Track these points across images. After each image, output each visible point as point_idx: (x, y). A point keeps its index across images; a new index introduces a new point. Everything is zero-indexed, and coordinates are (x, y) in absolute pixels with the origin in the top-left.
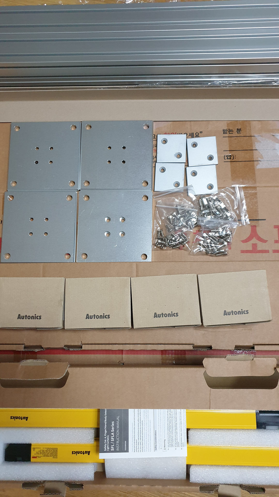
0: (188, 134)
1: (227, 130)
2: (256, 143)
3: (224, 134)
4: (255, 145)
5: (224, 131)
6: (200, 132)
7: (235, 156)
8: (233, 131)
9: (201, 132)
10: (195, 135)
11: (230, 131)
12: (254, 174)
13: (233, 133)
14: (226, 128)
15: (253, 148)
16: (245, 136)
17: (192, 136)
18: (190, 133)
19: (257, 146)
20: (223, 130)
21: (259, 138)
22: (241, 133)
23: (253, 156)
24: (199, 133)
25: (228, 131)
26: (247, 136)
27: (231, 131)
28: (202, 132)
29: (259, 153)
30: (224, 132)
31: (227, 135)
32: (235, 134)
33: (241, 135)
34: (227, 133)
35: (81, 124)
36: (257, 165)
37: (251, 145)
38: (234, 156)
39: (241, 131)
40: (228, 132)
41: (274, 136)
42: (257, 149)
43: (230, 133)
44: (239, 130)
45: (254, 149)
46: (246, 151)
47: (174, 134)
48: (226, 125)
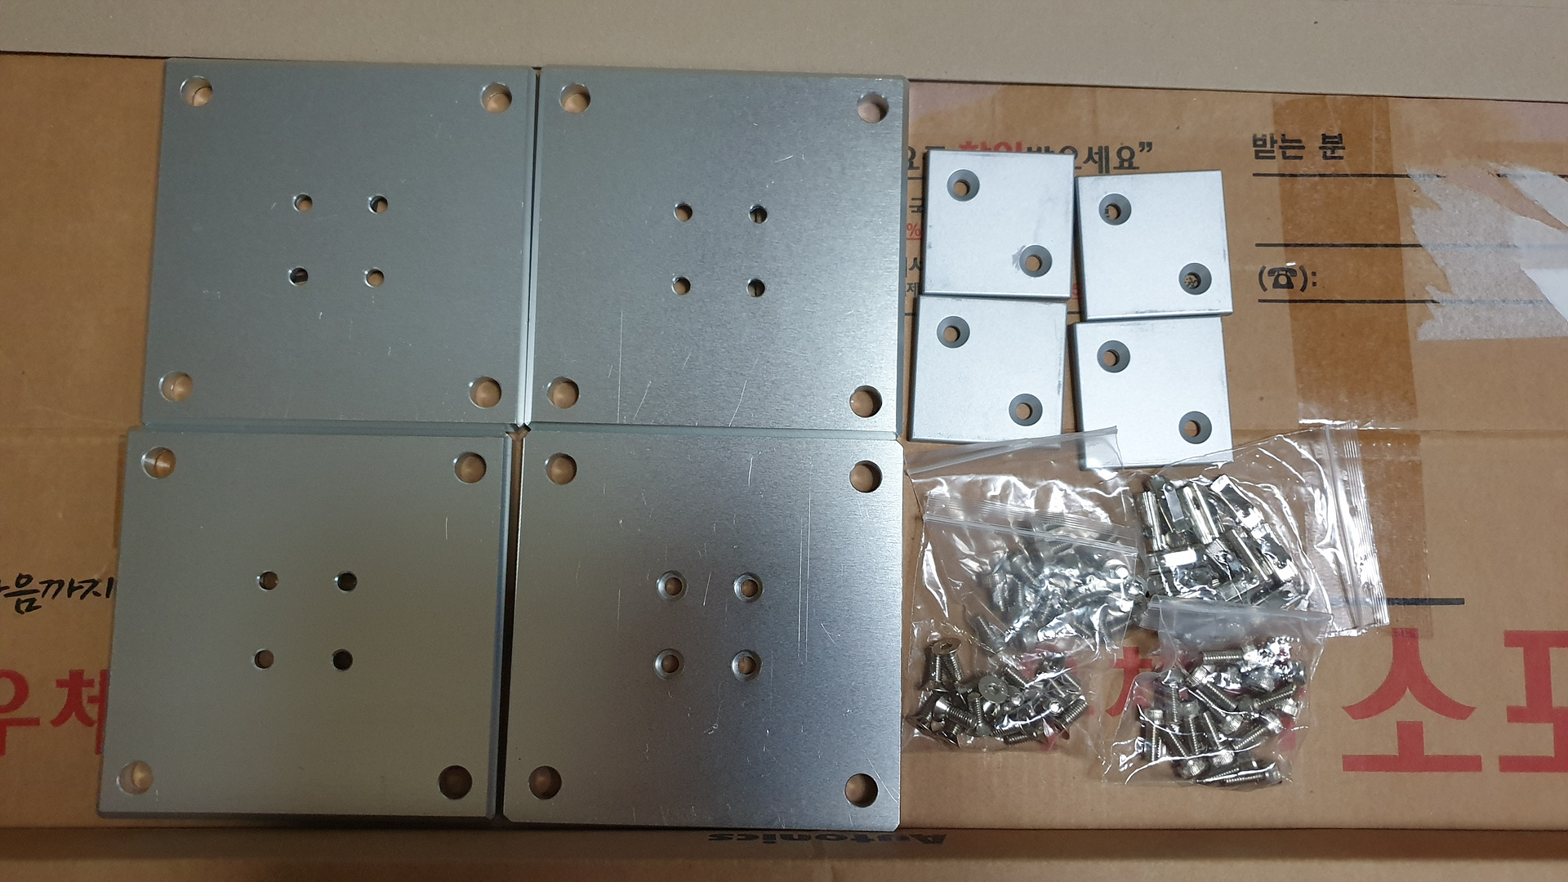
0: (1084, 155)
1: (1273, 142)
2: (1415, 211)
3: (1257, 157)
4: (1413, 222)
5: (1260, 143)
6: (1142, 144)
7: (1314, 274)
8: (1303, 148)
9: (1147, 146)
10: (1114, 161)
11: (1290, 146)
12: (1407, 367)
13: (1301, 158)
14: (1267, 130)
15: (1402, 238)
16: (1363, 175)
17: (1098, 161)
18: (1090, 149)
19: (1421, 226)
20: (1255, 140)
21: (1429, 187)
22: (1341, 158)
23: (1401, 274)
24: (1137, 149)
25: (1281, 147)
26: (1371, 176)
27: (1294, 148)
28: (1150, 145)
29: (1432, 260)
30: (1261, 148)
31: (1273, 166)
32: (1313, 162)
33: (1344, 166)
34: (1274, 158)
35: (538, 79)
36: (1420, 324)
37: (1393, 222)
38: (1309, 273)
39: (1343, 148)
40: (1278, 153)
41: (1505, 175)
42: (1421, 243)
43: (1288, 158)
44: (1331, 144)
45: (1403, 240)
46: (1368, 250)
47: (1009, 149)
48: (1270, 111)
